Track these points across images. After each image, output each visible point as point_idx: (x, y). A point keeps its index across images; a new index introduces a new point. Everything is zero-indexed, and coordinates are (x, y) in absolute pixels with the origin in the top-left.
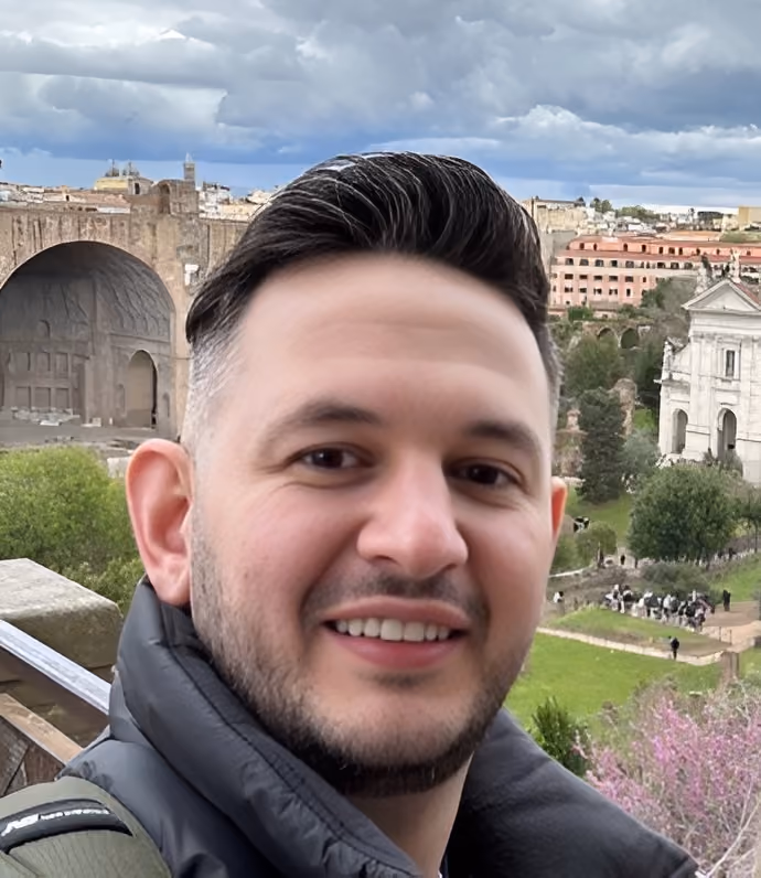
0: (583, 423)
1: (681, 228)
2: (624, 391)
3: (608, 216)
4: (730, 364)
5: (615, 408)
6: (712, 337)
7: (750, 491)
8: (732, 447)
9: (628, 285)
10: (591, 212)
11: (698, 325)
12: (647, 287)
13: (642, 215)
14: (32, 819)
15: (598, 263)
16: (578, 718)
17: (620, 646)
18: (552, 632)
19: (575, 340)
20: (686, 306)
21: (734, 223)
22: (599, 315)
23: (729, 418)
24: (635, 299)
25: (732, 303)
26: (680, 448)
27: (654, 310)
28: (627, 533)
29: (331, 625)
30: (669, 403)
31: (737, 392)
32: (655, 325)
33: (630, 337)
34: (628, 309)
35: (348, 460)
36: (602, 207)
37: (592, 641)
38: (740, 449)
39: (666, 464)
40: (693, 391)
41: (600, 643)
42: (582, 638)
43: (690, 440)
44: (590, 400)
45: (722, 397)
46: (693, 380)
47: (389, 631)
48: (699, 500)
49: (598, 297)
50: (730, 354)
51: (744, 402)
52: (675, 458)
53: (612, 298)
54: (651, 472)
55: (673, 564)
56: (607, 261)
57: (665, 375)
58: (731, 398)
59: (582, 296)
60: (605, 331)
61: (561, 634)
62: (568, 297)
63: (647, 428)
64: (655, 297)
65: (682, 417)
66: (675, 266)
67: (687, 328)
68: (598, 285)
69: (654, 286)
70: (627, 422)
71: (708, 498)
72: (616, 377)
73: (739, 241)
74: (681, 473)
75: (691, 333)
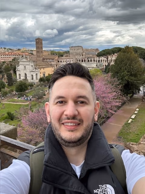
0: (7, 76)
1: (16, 51)
2: (12, 72)
3: (6, 49)
4: (25, 68)
5: (11, 74)
6: (22, 64)
7: (30, 83)
8: (26, 78)
9: (10, 58)
10: (4, 49)
11: (20, 63)
12: (12, 58)
13: (10, 49)
14: (36, 150)
15: (6, 56)
16: (12, 113)
17: (16, 103)
18: (7, 103)
19: (4, 66)
20: (18, 61)
21: (23, 50)
22: (7, 62)
23: (26, 74)
24: (11, 60)
25: (24, 60)
26: (20, 78)
27: (14, 61)
28: (15, 89)
29: (63, 124)
30: (18, 73)
31: (26, 71)
32: (14, 63)
33: (11, 65)
34: (10, 61)
35: (64, 102)
36: (5, 48)
37: (12, 103)
38: (28, 78)
39: (19, 80)
40: (21, 71)
41: (13, 103)
42: (11, 103)
43: (21, 77)
44: (7, 73)
45: (24, 72)
46: (20, 70)
47: (69, 124)
48: (24, 85)
49: (6, 60)
50: (25, 66)
51: (27, 72)
52: (20, 80)
53: (8, 60)
54: (16, 82)
55: (21, 93)
56: (7, 55)
57: (17, 69)
58: (26, 72)
59: (4, 60)
60: (8, 64)
61: (8, 103)
62: (2, 60)
63: (15, 76)
64: (14, 60)
65: (20, 75)
66: (16, 56)
67: (19, 63)
68: (6, 58)
69: (13, 58)
70: (13, 76)
71: (25, 84)
72: (10, 70)
73: (24, 52)
74: (21, 81)
75: (19, 64)
